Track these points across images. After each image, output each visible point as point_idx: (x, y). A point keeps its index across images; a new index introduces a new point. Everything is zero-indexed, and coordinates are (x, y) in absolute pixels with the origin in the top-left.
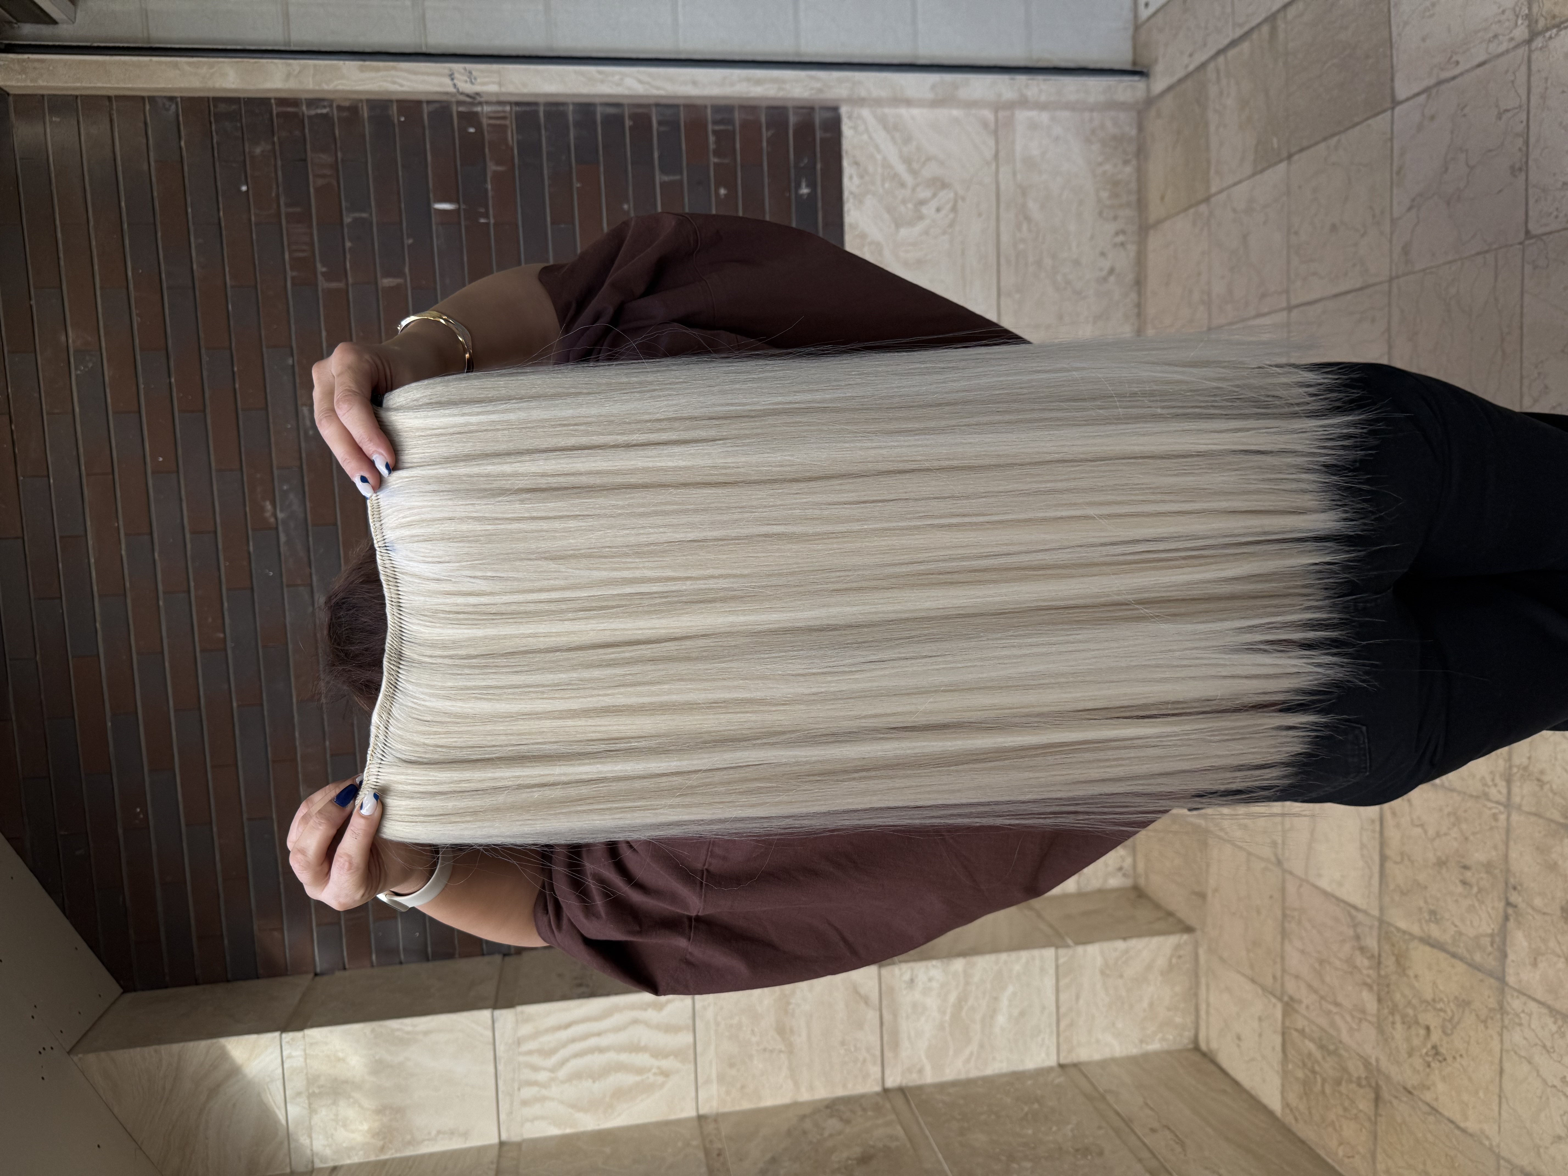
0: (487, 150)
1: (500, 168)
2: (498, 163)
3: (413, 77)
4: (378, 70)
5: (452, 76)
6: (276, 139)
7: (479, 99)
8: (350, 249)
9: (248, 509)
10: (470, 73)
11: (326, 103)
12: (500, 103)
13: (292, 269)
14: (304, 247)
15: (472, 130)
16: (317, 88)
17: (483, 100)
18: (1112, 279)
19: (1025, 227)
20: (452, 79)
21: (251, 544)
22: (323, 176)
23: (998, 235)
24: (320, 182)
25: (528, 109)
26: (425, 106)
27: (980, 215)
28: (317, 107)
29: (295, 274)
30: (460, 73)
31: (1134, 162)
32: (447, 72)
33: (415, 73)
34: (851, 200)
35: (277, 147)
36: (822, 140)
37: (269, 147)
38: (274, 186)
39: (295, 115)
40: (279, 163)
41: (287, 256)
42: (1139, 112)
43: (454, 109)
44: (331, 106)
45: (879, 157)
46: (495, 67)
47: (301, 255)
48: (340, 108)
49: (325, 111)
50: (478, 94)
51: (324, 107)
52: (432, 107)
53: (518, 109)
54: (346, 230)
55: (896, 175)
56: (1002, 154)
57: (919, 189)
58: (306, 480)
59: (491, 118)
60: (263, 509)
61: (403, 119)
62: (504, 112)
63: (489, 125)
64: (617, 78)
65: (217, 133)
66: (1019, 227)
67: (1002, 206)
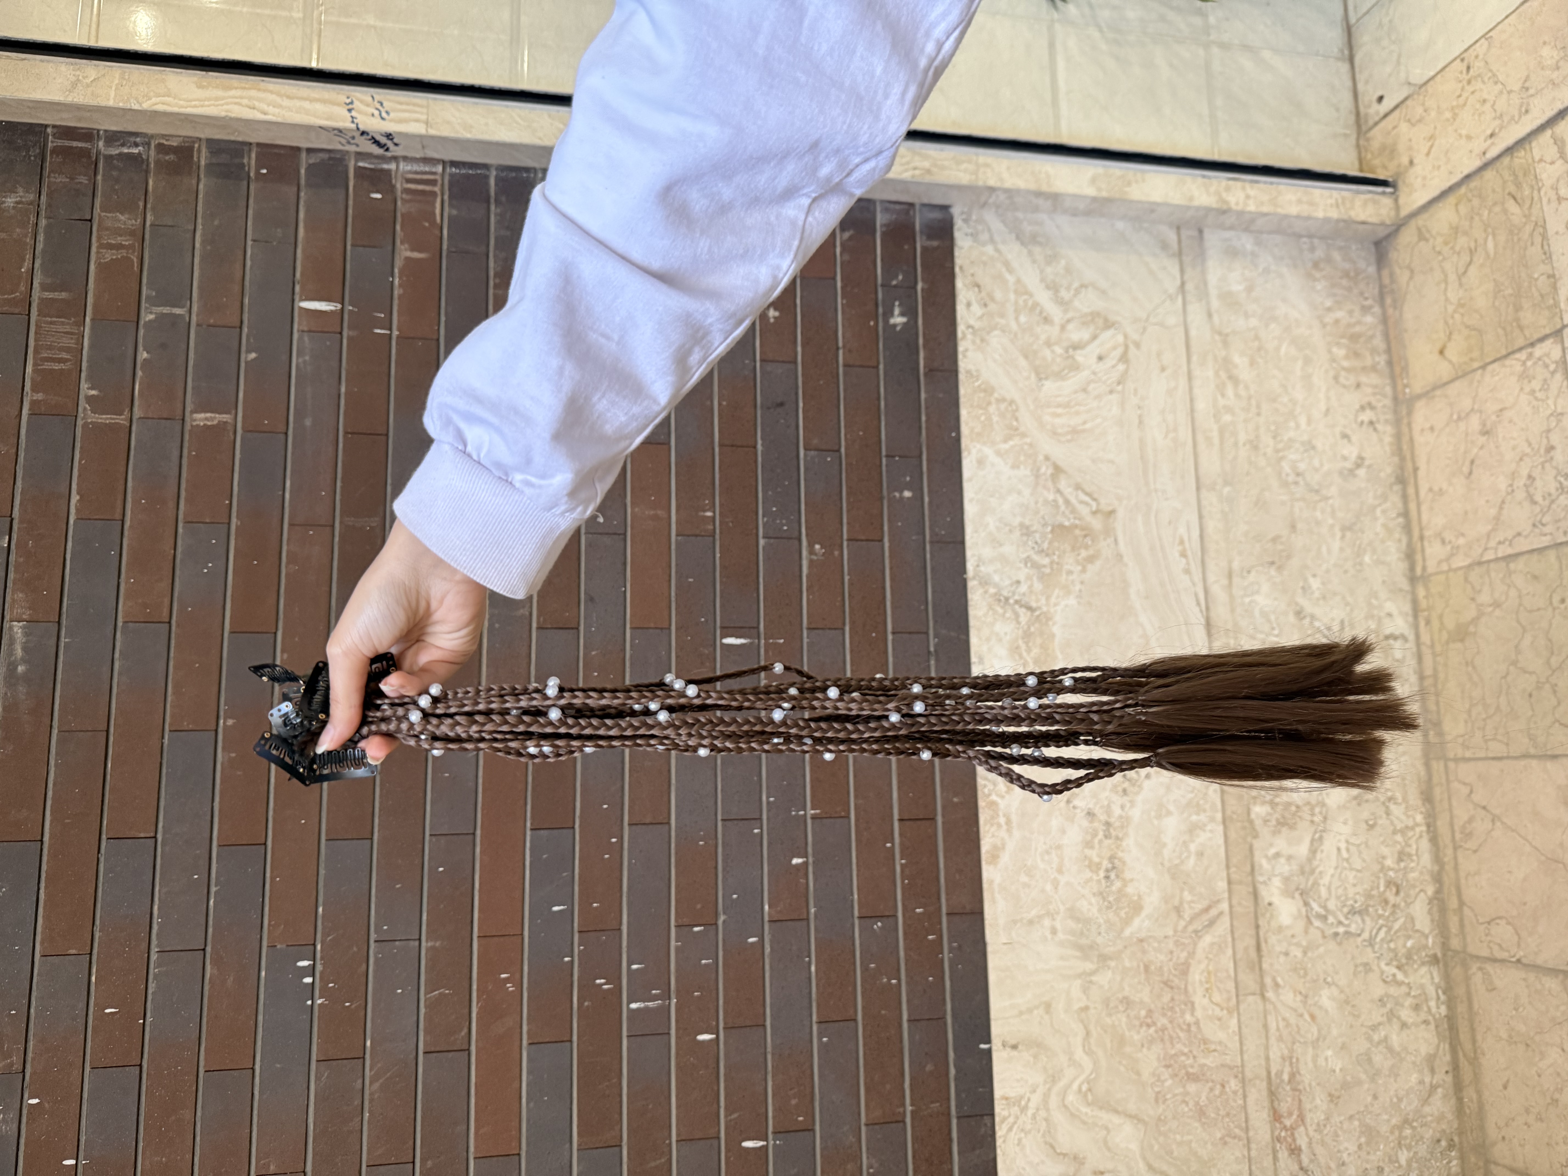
0: (398, 227)
1: (416, 255)
2: (415, 248)
3: (286, 102)
6: (44, 186)
7: (391, 148)
8: (146, 362)
10: (381, 103)
12: (426, 160)
13: (35, 389)
14: (65, 355)
15: (377, 196)
17: (399, 149)
18: (1361, 472)
19: (1230, 391)
20: (350, 110)
22: (119, 247)
23: (1192, 400)
24: (110, 256)
25: (471, 173)
26: (304, 155)
27: (1163, 369)
28: (123, 145)
30: (362, 101)
32: (343, 99)
34: (969, 336)
35: (44, 199)
36: (925, 249)
37: (31, 197)
38: (29, 257)
39: (86, 153)
40: (43, 222)
41: (30, 368)
42: (1379, 241)
43: (350, 163)
44: (146, 144)
45: (1011, 279)
47: (57, 367)
48: (161, 148)
49: (135, 151)
50: (388, 135)
51: (136, 145)
52: (314, 161)
53: (454, 170)
54: (141, 332)
55: (1036, 305)
56: (1189, 286)
57: (1070, 327)
59: (409, 181)
61: (264, 171)
62: (432, 174)
63: (406, 191)
66: (1221, 389)
67: (1194, 358)
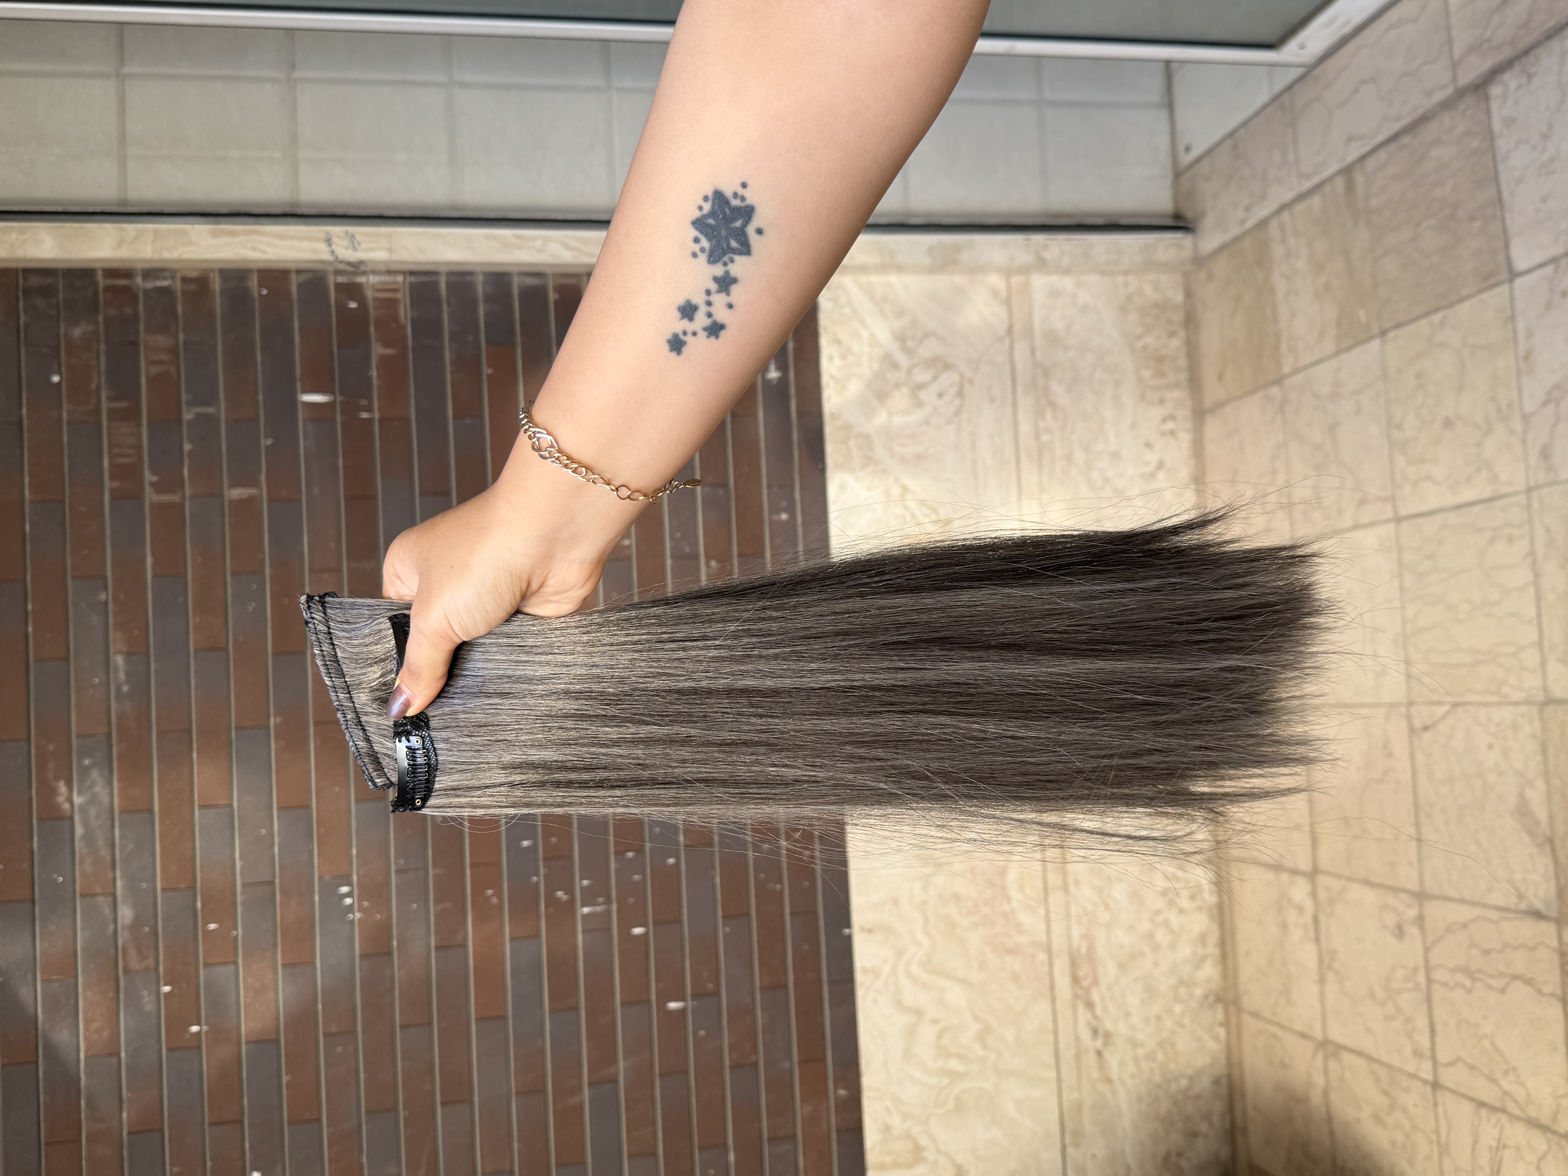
0: (372, 329)
1: (387, 351)
2: (387, 345)
3: (280, 243)
4: (233, 234)
5: (328, 241)
6: (100, 318)
7: (362, 268)
8: (190, 453)
9: (34, 793)
10: (353, 236)
11: (167, 274)
12: (390, 272)
13: (112, 478)
14: (130, 451)
15: (353, 305)
16: (157, 256)
17: (368, 268)
18: (1161, 475)
19: (1049, 415)
20: (330, 245)
21: (35, 838)
22: (160, 363)
23: (1016, 425)
24: (154, 370)
25: (426, 279)
26: (293, 277)
27: (992, 401)
28: (157, 279)
29: (116, 484)
30: (339, 237)
31: (1182, 334)
32: (323, 236)
33: (282, 237)
34: (831, 384)
35: (101, 328)
37: (91, 328)
38: (95, 376)
39: (127, 288)
40: (103, 348)
41: (106, 463)
42: (1186, 275)
43: (331, 280)
44: (173, 277)
45: (865, 334)
46: (384, 230)
47: (126, 460)
48: (185, 280)
49: (165, 283)
50: (361, 262)
51: (165, 278)
52: (302, 278)
53: (413, 279)
54: (185, 429)
55: (887, 355)
56: (1017, 327)
57: (915, 370)
58: (115, 752)
59: (377, 290)
60: (54, 792)
61: (265, 292)
62: (395, 283)
63: (376, 299)
64: (538, 244)
65: (26, 311)
66: (1041, 414)
67: (1020, 389)
